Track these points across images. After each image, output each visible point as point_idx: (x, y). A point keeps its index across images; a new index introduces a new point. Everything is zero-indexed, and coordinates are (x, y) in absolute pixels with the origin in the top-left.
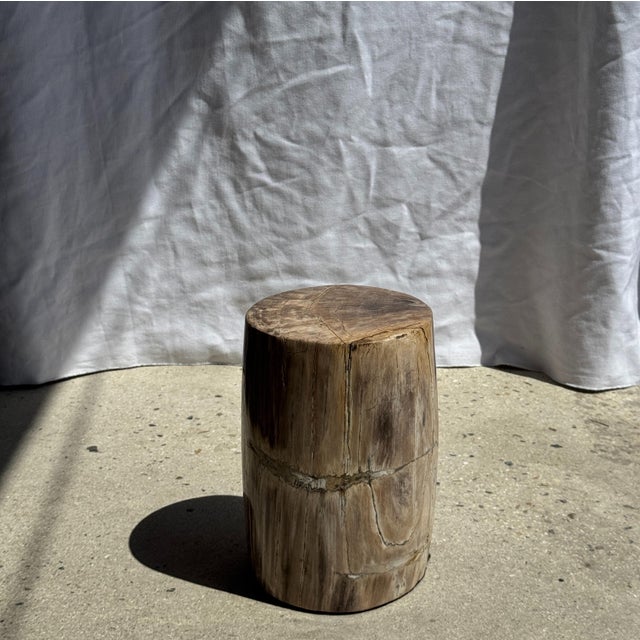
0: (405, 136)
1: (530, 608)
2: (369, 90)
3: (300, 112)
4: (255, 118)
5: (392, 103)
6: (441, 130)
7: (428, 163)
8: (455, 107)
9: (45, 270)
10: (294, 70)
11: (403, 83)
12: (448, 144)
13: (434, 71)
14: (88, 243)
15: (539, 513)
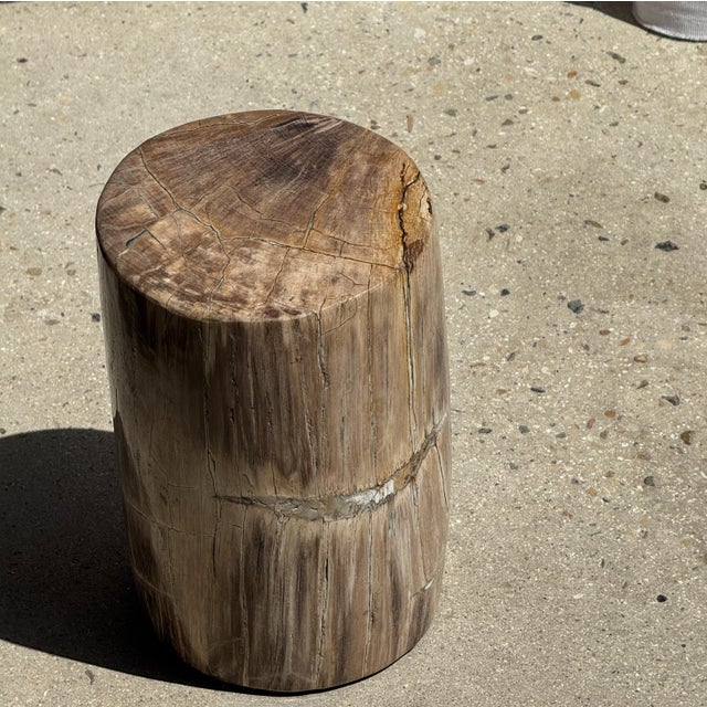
15: (630, 435)
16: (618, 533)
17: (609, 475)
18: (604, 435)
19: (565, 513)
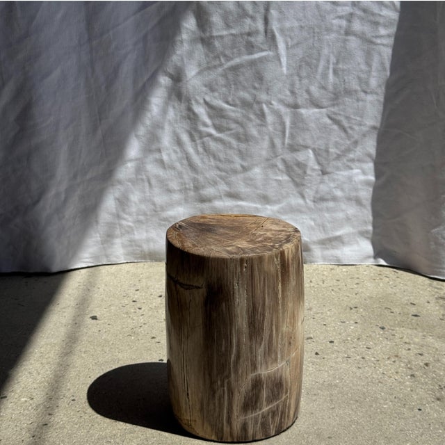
0: (311, 101)
1: (398, 429)
2: (284, 69)
3: (235, 84)
4: (204, 89)
5: (301, 78)
6: (336, 97)
7: (328, 121)
8: (346, 81)
9: (58, 195)
10: (231, 55)
11: (309, 64)
12: (341, 107)
13: (331, 55)
14: (88, 177)
15: (404, 362)
16: (401, 389)
17: (397, 373)
18: (394, 362)
19: (380, 382)
